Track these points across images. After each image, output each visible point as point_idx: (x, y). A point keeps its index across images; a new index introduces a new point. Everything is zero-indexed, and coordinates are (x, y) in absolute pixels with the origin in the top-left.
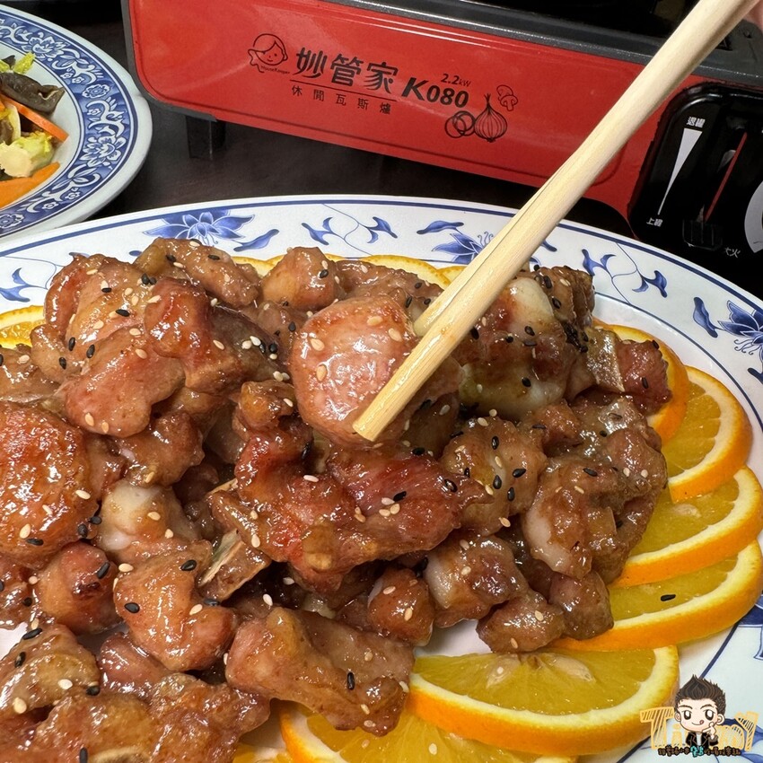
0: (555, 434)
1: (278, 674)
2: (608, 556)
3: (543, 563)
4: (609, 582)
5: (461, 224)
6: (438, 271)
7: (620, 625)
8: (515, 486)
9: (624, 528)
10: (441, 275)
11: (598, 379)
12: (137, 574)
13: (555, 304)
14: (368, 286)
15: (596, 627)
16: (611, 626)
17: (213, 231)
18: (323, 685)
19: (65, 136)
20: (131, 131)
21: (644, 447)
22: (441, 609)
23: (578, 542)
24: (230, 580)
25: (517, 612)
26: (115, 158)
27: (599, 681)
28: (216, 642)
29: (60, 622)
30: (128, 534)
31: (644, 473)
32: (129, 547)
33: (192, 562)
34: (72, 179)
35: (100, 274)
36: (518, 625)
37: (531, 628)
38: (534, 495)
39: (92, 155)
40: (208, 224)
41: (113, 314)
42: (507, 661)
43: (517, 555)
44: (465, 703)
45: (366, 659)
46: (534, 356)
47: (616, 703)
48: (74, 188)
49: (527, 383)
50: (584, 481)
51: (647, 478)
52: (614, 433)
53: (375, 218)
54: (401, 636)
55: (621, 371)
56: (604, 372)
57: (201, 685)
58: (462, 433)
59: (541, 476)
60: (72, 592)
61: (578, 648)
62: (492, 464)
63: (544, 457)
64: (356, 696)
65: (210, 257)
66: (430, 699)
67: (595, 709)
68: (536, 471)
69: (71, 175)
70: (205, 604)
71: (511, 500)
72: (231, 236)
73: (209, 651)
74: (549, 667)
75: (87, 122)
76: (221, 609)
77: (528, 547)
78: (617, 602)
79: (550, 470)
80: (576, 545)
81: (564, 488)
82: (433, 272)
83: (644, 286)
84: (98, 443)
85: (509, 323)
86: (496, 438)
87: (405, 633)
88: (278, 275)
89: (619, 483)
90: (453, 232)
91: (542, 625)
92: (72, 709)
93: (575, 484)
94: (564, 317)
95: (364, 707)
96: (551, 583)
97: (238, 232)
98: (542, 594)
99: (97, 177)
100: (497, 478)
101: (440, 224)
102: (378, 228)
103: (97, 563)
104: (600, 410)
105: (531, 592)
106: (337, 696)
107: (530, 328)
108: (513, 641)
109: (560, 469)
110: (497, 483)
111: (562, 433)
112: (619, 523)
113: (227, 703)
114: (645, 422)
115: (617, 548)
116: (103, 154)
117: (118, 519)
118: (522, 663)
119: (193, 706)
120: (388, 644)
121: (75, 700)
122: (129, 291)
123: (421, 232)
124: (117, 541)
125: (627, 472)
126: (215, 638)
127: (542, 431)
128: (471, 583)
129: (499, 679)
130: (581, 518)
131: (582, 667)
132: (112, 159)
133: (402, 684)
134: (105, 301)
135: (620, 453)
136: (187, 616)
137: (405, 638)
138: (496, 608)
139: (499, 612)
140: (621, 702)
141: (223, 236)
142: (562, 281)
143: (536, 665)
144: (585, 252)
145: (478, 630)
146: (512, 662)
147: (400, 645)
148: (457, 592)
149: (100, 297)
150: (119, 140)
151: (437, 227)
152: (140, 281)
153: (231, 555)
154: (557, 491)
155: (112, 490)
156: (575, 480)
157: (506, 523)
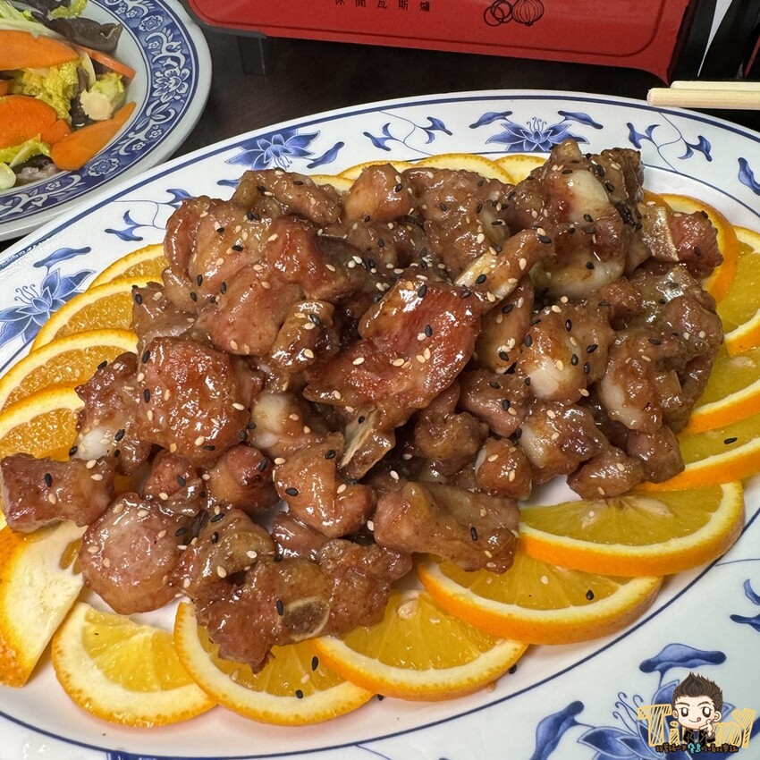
0: (619, 308)
1: (417, 533)
2: (675, 411)
3: (618, 422)
4: (677, 432)
5: (509, 113)
6: (494, 162)
7: (691, 467)
8: (590, 361)
9: (687, 385)
10: (498, 166)
11: (653, 252)
12: (289, 466)
13: (609, 188)
14: (436, 190)
15: (669, 471)
16: (682, 469)
17: (286, 151)
18: (455, 539)
19: (133, 73)
20: (192, 60)
21: (701, 311)
22: (539, 469)
23: (649, 403)
24: (364, 462)
25: (601, 466)
26: (184, 91)
27: (676, 516)
28: (361, 513)
29: (238, 507)
30: (275, 433)
31: (702, 334)
32: (276, 444)
33: (332, 452)
34: (151, 116)
35: (211, 216)
36: (604, 476)
37: (614, 477)
38: (606, 366)
39: (162, 90)
40: (280, 146)
41: (229, 251)
42: (598, 506)
43: (596, 418)
44: (567, 542)
45: (482, 515)
46: (595, 242)
47: (693, 531)
48: (154, 125)
49: (590, 266)
50: (650, 350)
51: (705, 338)
52: (672, 300)
53: (429, 118)
54: (507, 493)
55: (674, 243)
56: (658, 244)
57: (356, 547)
58: (540, 321)
59: (611, 348)
60: (240, 483)
61: (656, 489)
62: (568, 345)
63: (612, 332)
64: (479, 544)
65: (295, 183)
66: (538, 542)
67: (674, 537)
68: (606, 345)
69: (148, 113)
70: (347, 483)
71: (588, 373)
72: (303, 154)
73: (356, 520)
74: (632, 507)
75: (150, 57)
76: (360, 486)
77: (605, 411)
78: (686, 448)
79: (618, 342)
80: (647, 406)
81: (633, 359)
82: (489, 165)
83: (689, 152)
84: (241, 363)
85: (569, 213)
86: (569, 321)
87: (509, 492)
88: (357, 193)
89: (681, 348)
90: (504, 121)
91: (624, 474)
92: (265, 573)
93: (642, 354)
94: (617, 199)
95: (487, 553)
96: (628, 438)
97: (309, 149)
98: (622, 449)
99: (173, 113)
100: (575, 356)
101: (490, 115)
102: (433, 128)
103: (256, 460)
104: (658, 280)
105: (611, 447)
106: (464, 546)
107: (589, 216)
108: (600, 490)
109: (627, 341)
110: (574, 361)
111: (625, 307)
112: (683, 381)
113: (379, 559)
114: (699, 286)
115: (683, 405)
116: (173, 88)
117: (267, 424)
118: (609, 506)
119: (354, 563)
120: (497, 501)
121: (267, 566)
122: (238, 228)
123: (473, 126)
124: (267, 440)
125: (687, 336)
126: (361, 510)
127: (607, 308)
128: (561, 446)
129: (592, 521)
130: (649, 382)
131: (659, 504)
132: (181, 92)
133: (513, 531)
134: (221, 239)
135: (678, 319)
136: (336, 496)
137: (509, 495)
138: (582, 464)
139: (586, 467)
140: (696, 531)
141: (295, 156)
142: (613, 165)
143: (621, 506)
144: (630, 125)
145: (569, 482)
146: (601, 505)
147: (507, 501)
148: (549, 455)
149: (217, 237)
150: (183, 72)
151: (487, 119)
152: (245, 218)
153: (362, 442)
154: (627, 362)
155: (258, 400)
156: (641, 350)
157: (585, 393)
